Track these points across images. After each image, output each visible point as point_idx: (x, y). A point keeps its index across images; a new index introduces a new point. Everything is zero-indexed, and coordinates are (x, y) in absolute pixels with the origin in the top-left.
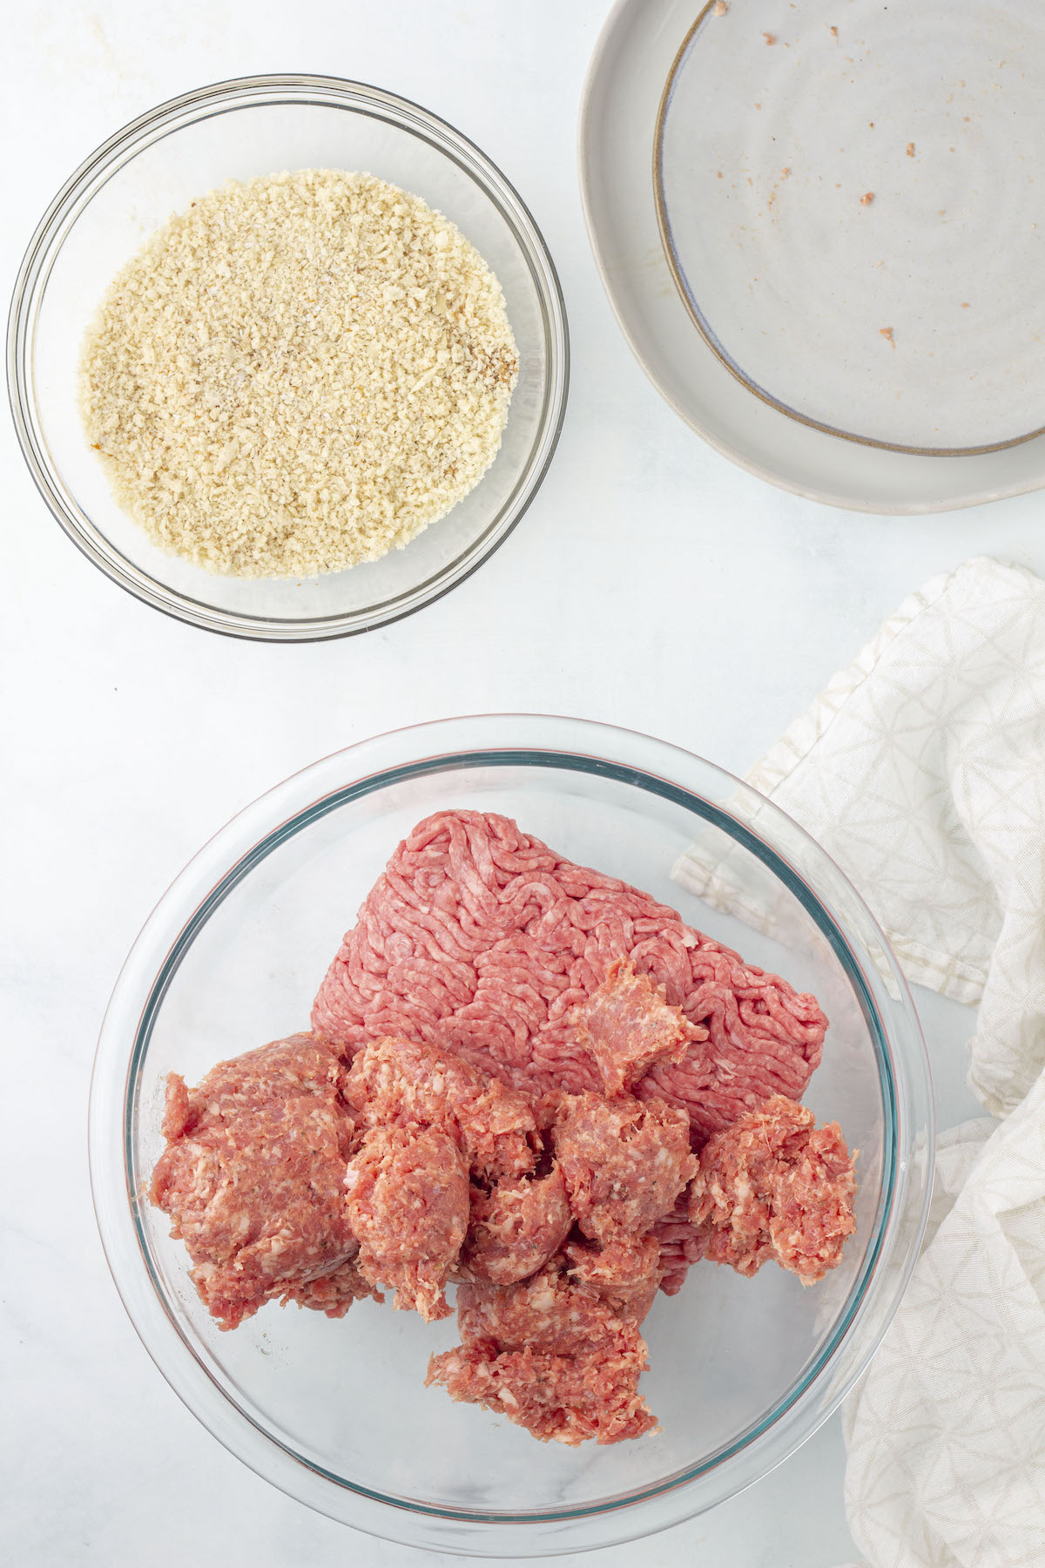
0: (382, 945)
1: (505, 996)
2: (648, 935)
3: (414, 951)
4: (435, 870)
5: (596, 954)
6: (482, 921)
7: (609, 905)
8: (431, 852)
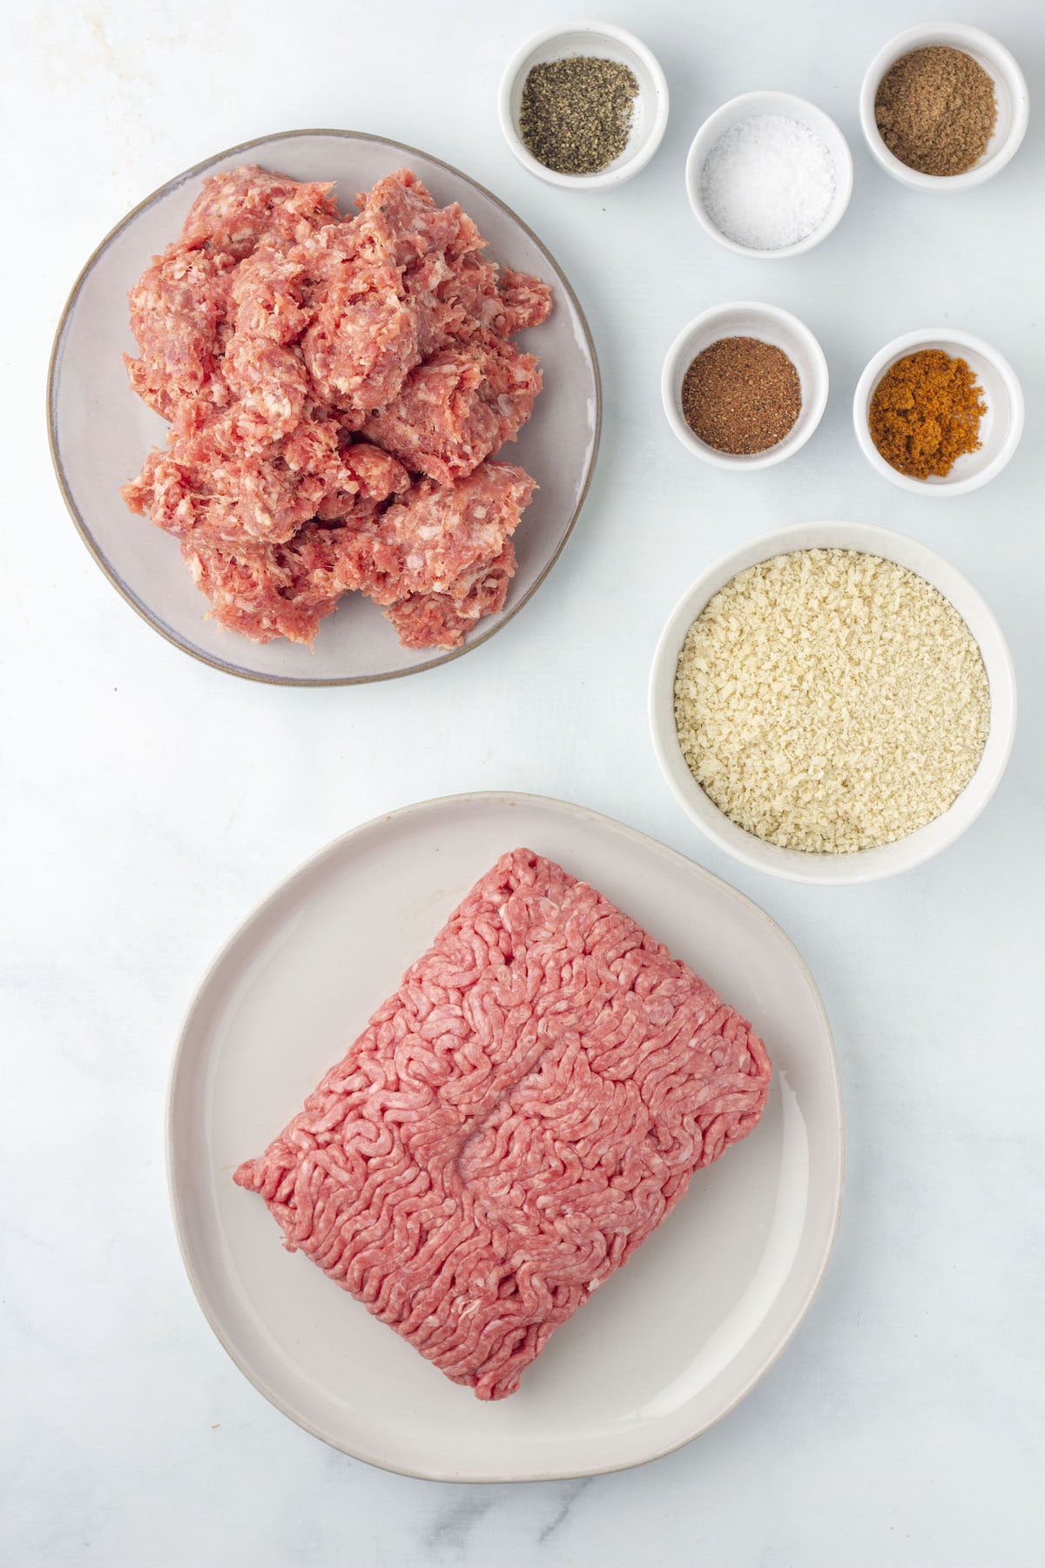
0: (664, 993)
1: (592, 1106)
2: (610, 1247)
3: (654, 1025)
4: (727, 1058)
5: (609, 1201)
6: (671, 1096)
7: (649, 1215)
8: (743, 1058)
